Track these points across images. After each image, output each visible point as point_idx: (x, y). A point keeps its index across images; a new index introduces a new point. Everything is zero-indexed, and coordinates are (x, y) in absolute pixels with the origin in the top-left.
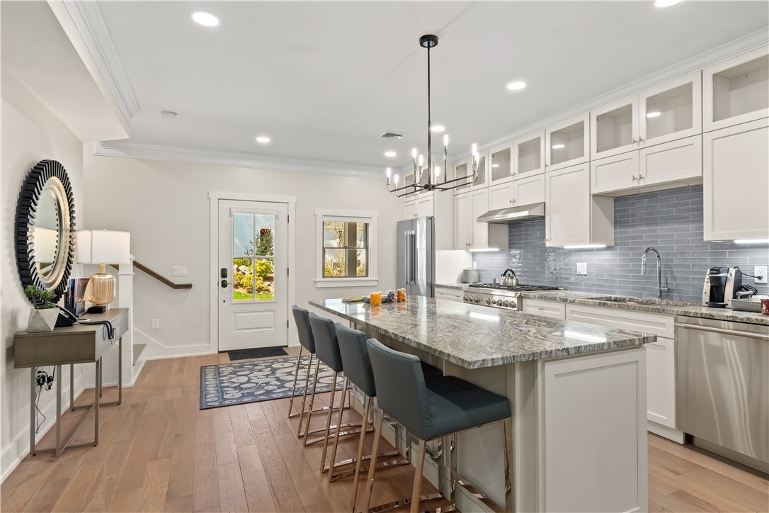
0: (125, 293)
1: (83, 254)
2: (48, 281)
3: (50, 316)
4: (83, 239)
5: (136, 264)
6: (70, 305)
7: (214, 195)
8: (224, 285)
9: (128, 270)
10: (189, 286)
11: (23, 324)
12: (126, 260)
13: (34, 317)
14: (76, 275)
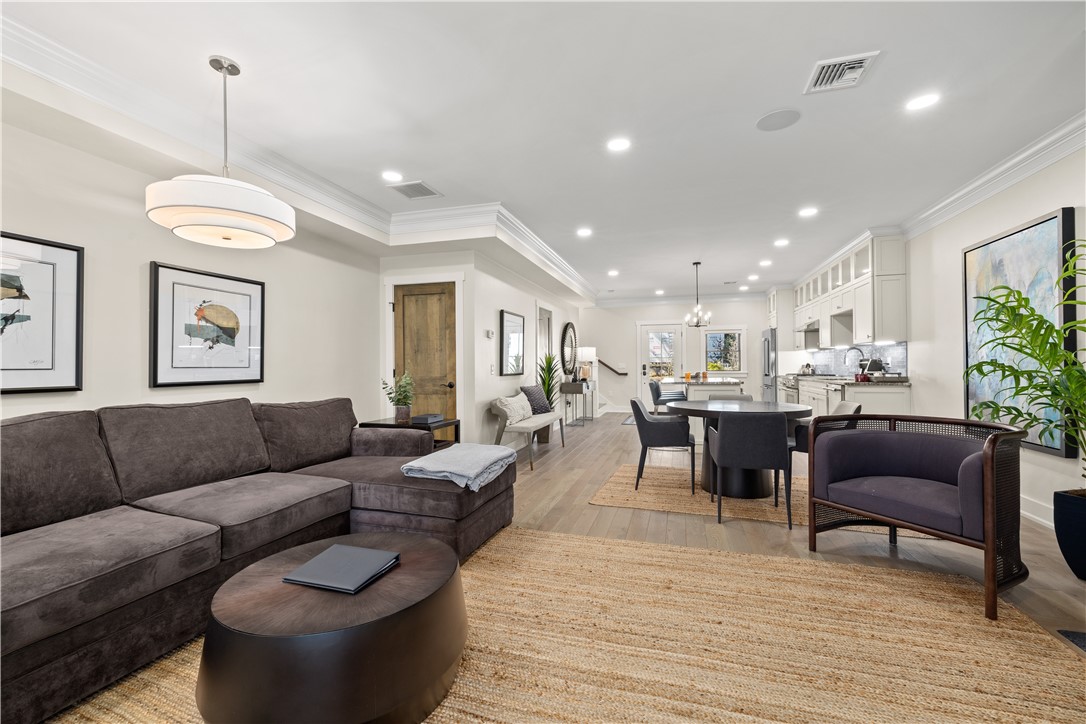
0: (595, 374)
1: (580, 358)
2: (569, 366)
3: (571, 377)
4: (580, 351)
5: (599, 361)
6: (575, 375)
7: (639, 323)
8: (645, 374)
9: (596, 364)
10: (626, 374)
11: (563, 381)
12: (595, 359)
13: (567, 378)
14: (577, 365)
